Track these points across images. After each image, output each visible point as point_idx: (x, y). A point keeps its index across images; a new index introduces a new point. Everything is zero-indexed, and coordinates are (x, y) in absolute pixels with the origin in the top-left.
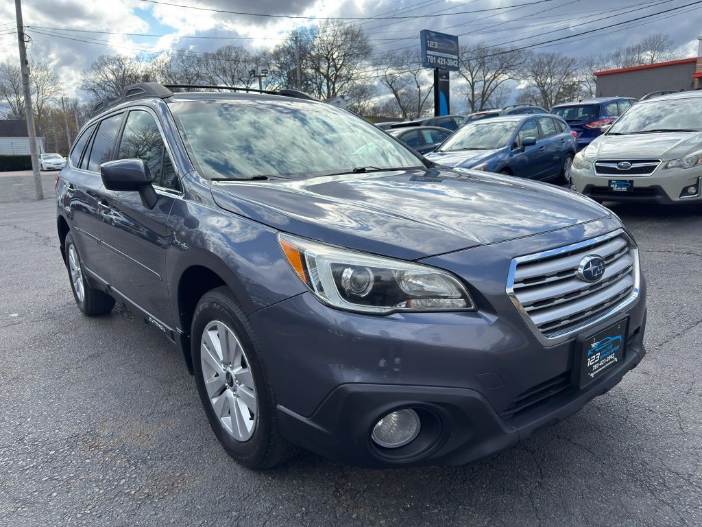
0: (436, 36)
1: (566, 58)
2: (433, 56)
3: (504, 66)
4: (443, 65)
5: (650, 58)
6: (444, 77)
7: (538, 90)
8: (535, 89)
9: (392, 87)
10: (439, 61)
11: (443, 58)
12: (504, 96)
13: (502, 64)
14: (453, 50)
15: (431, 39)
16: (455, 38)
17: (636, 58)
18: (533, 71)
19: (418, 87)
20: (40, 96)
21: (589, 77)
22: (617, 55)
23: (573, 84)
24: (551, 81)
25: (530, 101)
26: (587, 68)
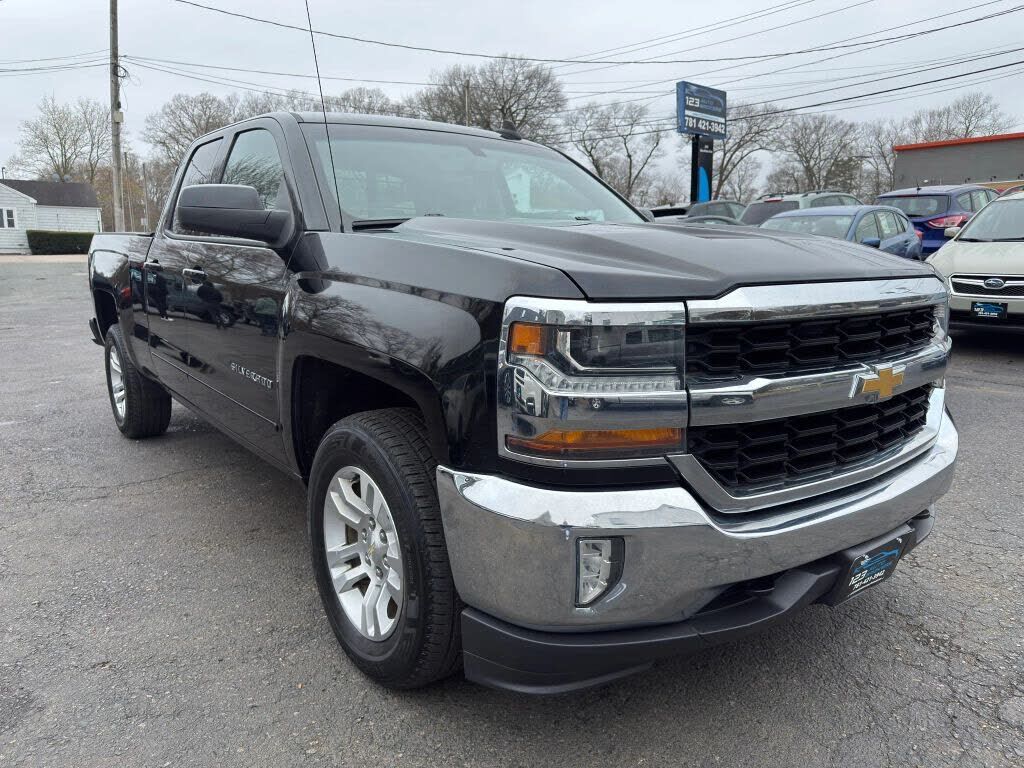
0: (698, 91)
1: (842, 122)
2: (693, 118)
3: (753, 131)
4: (706, 131)
5: (964, 127)
6: (707, 147)
7: (800, 166)
8: (796, 164)
9: (591, 155)
10: (700, 126)
11: (706, 121)
12: (750, 172)
13: (750, 128)
14: (720, 110)
15: (691, 95)
16: (723, 95)
17: (944, 127)
18: (794, 139)
19: (629, 156)
20: (95, 150)
21: (875, 150)
22: (917, 121)
23: (850, 159)
24: (820, 154)
25: (788, 182)
26: (872, 138)
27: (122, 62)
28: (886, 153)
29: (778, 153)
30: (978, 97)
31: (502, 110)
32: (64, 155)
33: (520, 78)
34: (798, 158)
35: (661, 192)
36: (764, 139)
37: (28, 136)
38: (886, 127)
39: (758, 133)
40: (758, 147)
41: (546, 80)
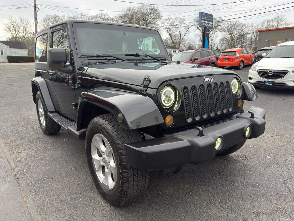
0: (205, 15)
1: (241, 23)
2: (204, 23)
3: (216, 26)
5: (277, 24)
6: (208, 31)
7: (229, 36)
9: (169, 33)
10: (206, 25)
11: (207, 23)
12: (215, 38)
13: (215, 25)
14: (211, 20)
15: (203, 16)
17: (271, 25)
18: (228, 28)
19: (180, 33)
20: (25, 32)
21: (251, 31)
22: (263, 23)
23: (244, 34)
24: (235, 32)
25: (226, 41)
26: (250, 28)
27: (37, 6)
28: (254, 32)
29: (223, 32)
30: (281, 16)
31: (143, 20)
32: (15, 33)
33: (149, 10)
34: (229, 34)
35: (189, 44)
36: (219, 28)
37: (5, 28)
38: (255, 24)
39: (217, 26)
40: (217, 30)
41: (156, 11)
